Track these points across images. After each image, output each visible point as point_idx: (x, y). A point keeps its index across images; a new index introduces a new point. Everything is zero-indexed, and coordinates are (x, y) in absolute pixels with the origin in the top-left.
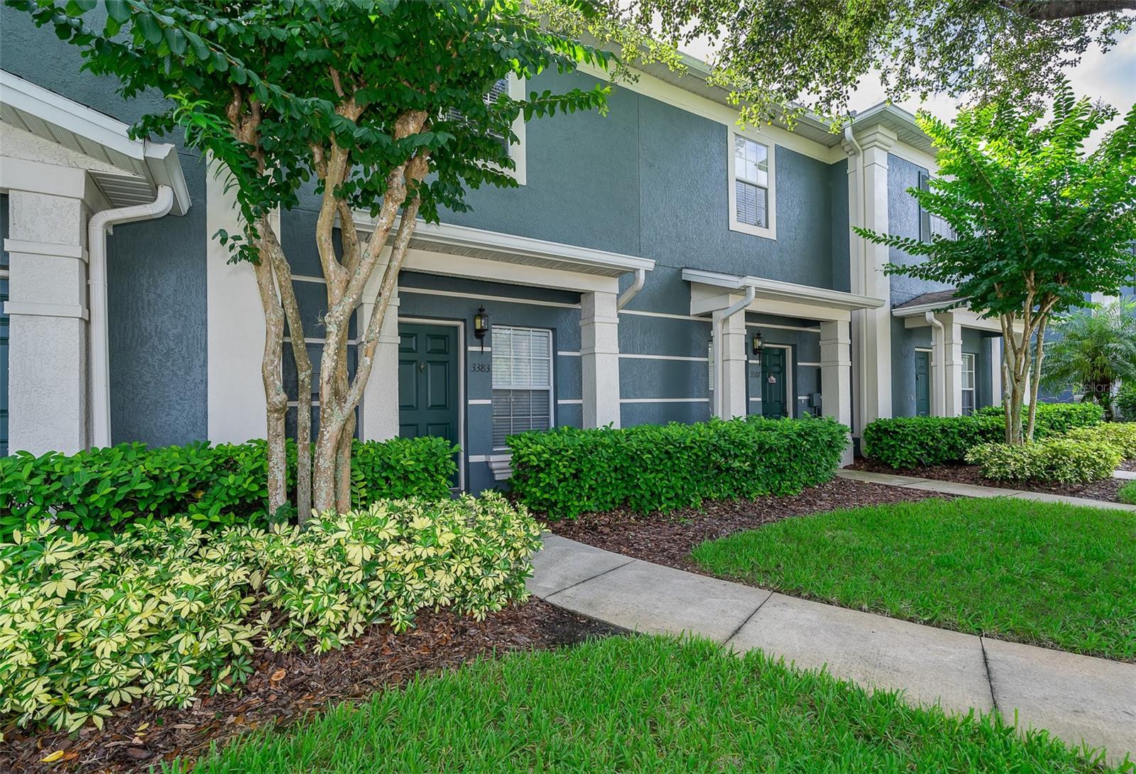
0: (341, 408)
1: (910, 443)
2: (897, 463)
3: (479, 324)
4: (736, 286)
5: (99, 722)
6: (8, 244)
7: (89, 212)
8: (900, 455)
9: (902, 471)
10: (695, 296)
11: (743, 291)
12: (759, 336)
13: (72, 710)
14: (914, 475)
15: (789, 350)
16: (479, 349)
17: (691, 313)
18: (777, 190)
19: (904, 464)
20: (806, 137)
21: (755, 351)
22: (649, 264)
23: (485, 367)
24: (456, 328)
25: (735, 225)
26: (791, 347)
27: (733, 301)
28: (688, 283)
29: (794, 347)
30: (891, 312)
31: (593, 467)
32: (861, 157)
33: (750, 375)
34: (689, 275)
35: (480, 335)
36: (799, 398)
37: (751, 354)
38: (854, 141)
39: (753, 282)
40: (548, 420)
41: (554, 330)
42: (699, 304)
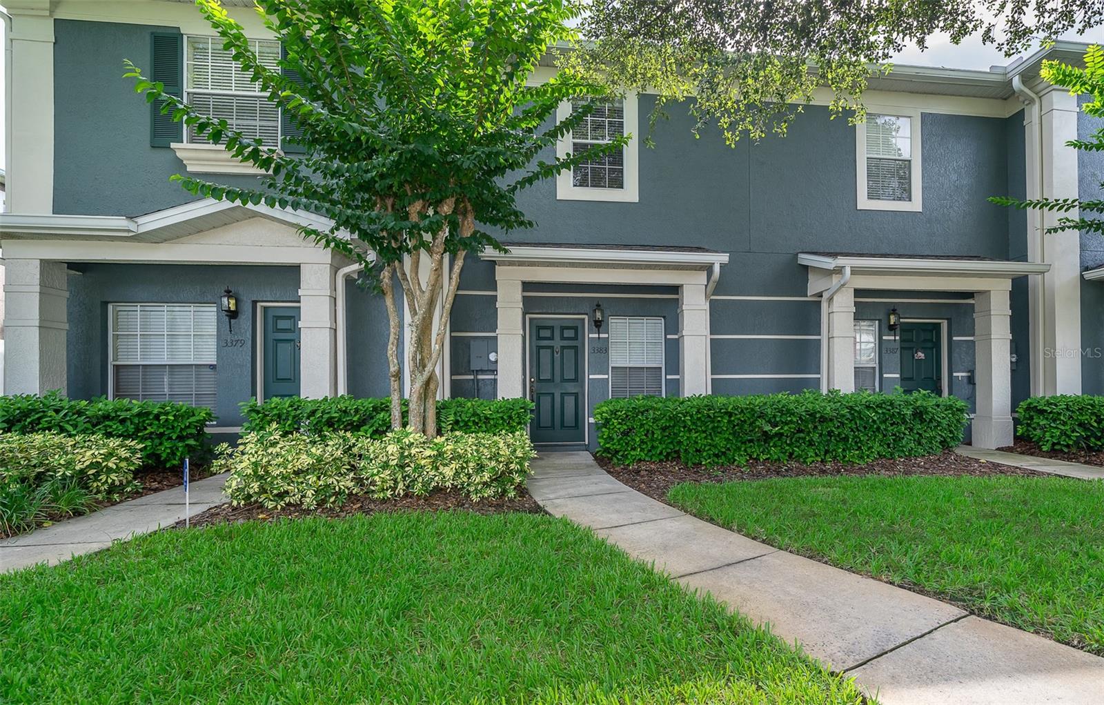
0: (422, 375)
1: (1064, 424)
2: (1049, 445)
3: (599, 315)
4: (831, 267)
5: (279, 507)
6: (300, 292)
7: (335, 270)
8: (1052, 437)
9: (1055, 453)
10: (811, 277)
11: (839, 271)
12: (894, 311)
13: (271, 500)
14: (1070, 459)
15: (945, 324)
16: (597, 336)
17: (809, 295)
18: (924, 160)
19: (1057, 447)
20: (967, 96)
21: (892, 328)
22: (725, 258)
23: (602, 349)
24: (584, 319)
25: (864, 202)
26: (946, 321)
27: (835, 280)
28: (806, 268)
29: (949, 320)
30: (1082, 276)
31: (642, 425)
32: (1037, 106)
33: (884, 351)
34: (806, 259)
35: (598, 325)
36: (955, 374)
37: (885, 330)
38: (1026, 90)
39: (847, 262)
40: (661, 391)
41: (664, 317)
42: (815, 285)
